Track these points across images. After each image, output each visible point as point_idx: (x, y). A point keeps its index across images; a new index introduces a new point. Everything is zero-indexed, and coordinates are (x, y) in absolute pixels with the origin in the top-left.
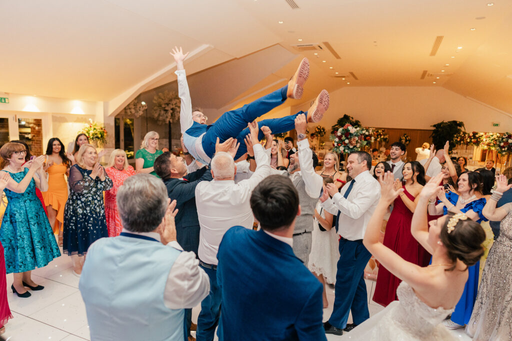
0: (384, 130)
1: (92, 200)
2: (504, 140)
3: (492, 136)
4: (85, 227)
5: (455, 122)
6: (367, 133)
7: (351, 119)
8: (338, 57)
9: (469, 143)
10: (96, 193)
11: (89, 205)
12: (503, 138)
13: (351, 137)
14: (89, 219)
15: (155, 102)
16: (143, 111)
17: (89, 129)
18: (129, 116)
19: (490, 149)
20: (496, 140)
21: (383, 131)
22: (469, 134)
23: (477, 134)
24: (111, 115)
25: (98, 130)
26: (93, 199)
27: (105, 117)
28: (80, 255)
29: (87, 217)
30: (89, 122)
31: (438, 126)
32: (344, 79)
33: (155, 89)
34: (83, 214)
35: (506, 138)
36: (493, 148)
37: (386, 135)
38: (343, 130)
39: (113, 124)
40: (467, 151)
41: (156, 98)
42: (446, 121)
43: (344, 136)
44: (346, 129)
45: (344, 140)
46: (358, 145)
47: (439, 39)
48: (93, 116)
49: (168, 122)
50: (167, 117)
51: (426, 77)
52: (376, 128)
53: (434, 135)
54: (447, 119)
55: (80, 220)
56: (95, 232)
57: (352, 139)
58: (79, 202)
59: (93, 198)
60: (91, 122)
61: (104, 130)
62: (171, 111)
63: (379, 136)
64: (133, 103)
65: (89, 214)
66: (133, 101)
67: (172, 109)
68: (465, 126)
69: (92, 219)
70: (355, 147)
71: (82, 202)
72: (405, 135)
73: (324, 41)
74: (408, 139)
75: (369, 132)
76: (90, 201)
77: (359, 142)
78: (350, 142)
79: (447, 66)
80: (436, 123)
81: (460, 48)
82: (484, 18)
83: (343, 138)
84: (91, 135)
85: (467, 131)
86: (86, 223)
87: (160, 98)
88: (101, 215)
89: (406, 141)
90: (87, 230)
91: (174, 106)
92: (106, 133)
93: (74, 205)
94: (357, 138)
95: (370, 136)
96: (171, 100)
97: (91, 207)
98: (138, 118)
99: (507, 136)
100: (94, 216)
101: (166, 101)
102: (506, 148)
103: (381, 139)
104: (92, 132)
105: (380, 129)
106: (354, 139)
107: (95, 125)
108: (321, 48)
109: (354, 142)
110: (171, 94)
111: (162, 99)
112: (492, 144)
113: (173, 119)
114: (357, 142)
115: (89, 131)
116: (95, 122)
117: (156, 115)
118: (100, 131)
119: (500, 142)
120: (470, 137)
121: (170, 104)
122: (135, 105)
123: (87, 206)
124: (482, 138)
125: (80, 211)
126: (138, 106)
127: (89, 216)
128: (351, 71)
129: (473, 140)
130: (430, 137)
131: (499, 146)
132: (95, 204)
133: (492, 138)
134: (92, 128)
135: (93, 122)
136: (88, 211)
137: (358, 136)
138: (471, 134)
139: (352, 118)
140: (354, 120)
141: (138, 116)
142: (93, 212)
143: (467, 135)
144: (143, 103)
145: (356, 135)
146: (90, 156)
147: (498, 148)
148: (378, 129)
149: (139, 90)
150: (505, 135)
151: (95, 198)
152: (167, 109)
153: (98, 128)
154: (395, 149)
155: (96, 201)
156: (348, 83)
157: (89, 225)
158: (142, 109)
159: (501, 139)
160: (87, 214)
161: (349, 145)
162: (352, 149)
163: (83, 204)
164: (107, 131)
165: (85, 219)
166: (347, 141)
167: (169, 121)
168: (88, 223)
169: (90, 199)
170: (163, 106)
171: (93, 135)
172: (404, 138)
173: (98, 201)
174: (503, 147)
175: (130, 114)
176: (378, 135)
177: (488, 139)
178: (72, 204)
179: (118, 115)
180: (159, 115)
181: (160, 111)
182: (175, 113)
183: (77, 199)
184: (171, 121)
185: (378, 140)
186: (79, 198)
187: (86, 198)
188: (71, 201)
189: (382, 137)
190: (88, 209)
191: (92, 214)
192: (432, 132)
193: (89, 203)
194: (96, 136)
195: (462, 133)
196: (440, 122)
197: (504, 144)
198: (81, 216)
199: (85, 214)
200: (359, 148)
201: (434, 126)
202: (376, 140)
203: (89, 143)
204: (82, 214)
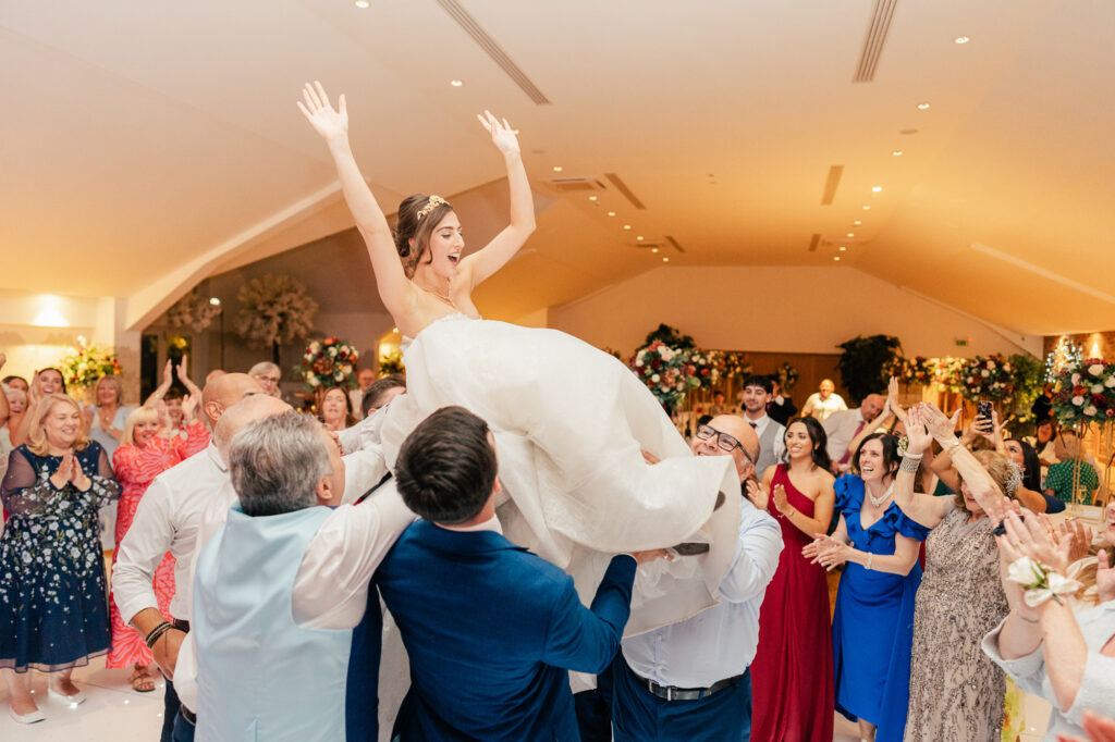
0: (741, 356)
1: (59, 530)
2: (974, 371)
3: (952, 364)
4: (39, 599)
5: (882, 338)
6: (702, 362)
7: (674, 333)
8: (639, 205)
9: (910, 379)
10: (73, 512)
11: (51, 542)
12: (971, 369)
13: (664, 370)
14: (50, 578)
15: (241, 299)
16: (212, 319)
17: (78, 359)
18: (179, 329)
19: (949, 390)
20: (959, 373)
21: (740, 358)
22: (909, 362)
23: (924, 360)
24: (133, 328)
25: (100, 363)
26: (62, 527)
27: (118, 333)
28: (23, 669)
29: (45, 574)
30: (77, 345)
31: (850, 346)
32: (655, 250)
33: (243, 269)
34: (34, 566)
35: (978, 367)
36: (956, 390)
37: (748, 365)
38: (647, 354)
39: (136, 347)
40: (909, 396)
41: (243, 290)
42: (865, 336)
43: (649, 367)
44: (653, 353)
45: (650, 376)
46: (680, 386)
47: (836, 172)
48: (89, 332)
49: (270, 343)
50: (269, 332)
51: (819, 247)
52: (726, 352)
53: (843, 364)
54: (868, 331)
55: (25, 579)
56: (66, 609)
57: (667, 373)
58: (26, 535)
59: (61, 524)
60: (83, 344)
61: (115, 361)
62: (279, 319)
63: (732, 369)
64: (187, 301)
65: (50, 566)
66: (187, 295)
67: (282, 315)
68: (902, 345)
69: (57, 577)
70: (673, 389)
71: (32, 536)
72: (785, 365)
73: (609, 172)
74: (791, 373)
75: (706, 359)
76: (53, 533)
77: (681, 380)
78: (663, 380)
79: (857, 226)
80: (846, 341)
81: (877, 189)
82: (914, 131)
83: (649, 371)
84: (80, 372)
85: (906, 357)
86: (42, 590)
87: (253, 289)
88: (88, 565)
89: (789, 377)
90: (43, 605)
91: (285, 308)
92: (119, 368)
93: (13, 542)
94: (676, 372)
95: (710, 367)
96: (278, 295)
97: (56, 548)
98: (201, 335)
99: (978, 363)
100: (64, 568)
101: (268, 297)
102: (979, 389)
103: (735, 374)
104: (83, 366)
105: (731, 353)
106: (671, 374)
107: (92, 351)
108: (602, 186)
109: (670, 380)
110: (279, 281)
111: (259, 293)
112: (953, 381)
113: (284, 338)
114: (678, 379)
115: (77, 363)
116: (93, 344)
117: (243, 329)
118: (104, 363)
119: (966, 376)
120: (910, 367)
121: (275, 302)
122: (193, 305)
123: (44, 544)
124: (933, 370)
125: (27, 558)
126: (201, 308)
127: (49, 569)
128: (669, 234)
129: (917, 374)
130: (835, 369)
131: (965, 383)
132: (68, 540)
133: (952, 368)
134: (85, 358)
135: (89, 343)
136: (48, 559)
137: (679, 367)
138: (914, 362)
139: (677, 332)
140: (680, 336)
141: (199, 330)
142: (61, 560)
143: (905, 364)
144: (215, 301)
145: (674, 366)
146: (60, 424)
147: (964, 388)
148: (728, 355)
149: (201, 270)
150: (974, 362)
151: (66, 523)
152: (269, 313)
153: (100, 358)
154: (753, 392)
155: (70, 533)
156: (666, 260)
157: (49, 593)
158: (208, 314)
159: (966, 369)
160: (46, 566)
161: (660, 386)
162: (667, 394)
163: (35, 541)
164: (121, 364)
165: (39, 578)
166: (656, 378)
167: (275, 342)
168: (47, 588)
169: (54, 526)
170: (260, 308)
171: (86, 373)
172: (784, 372)
173: (77, 532)
174: (973, 386)
175: (178, 324)
176: (728, 366)
177: (945, 371)
178: (10, 540)
179: (150, 327)
180: (251, 327)
181: (254, 319)
182: (289, 322)
183: (22, 528)
184: (279, 340)
185: (731, 375)
186: (25, 525)
187: (43, 525)
188: (7, 531)
189: (738, 370)
190: (47, 552)
191: (59, 565)
192: (838, 359)
193: (50, 538)
194: (92, 375)
195: (896, 360)
196: (853, 337)
197: (974, 379)
198: (27, 571)
199: (39, 564)
200: (682, 391)
201: (843, 346)
202: (724, 376)
203: (65, 392)
204: (30, 566)
